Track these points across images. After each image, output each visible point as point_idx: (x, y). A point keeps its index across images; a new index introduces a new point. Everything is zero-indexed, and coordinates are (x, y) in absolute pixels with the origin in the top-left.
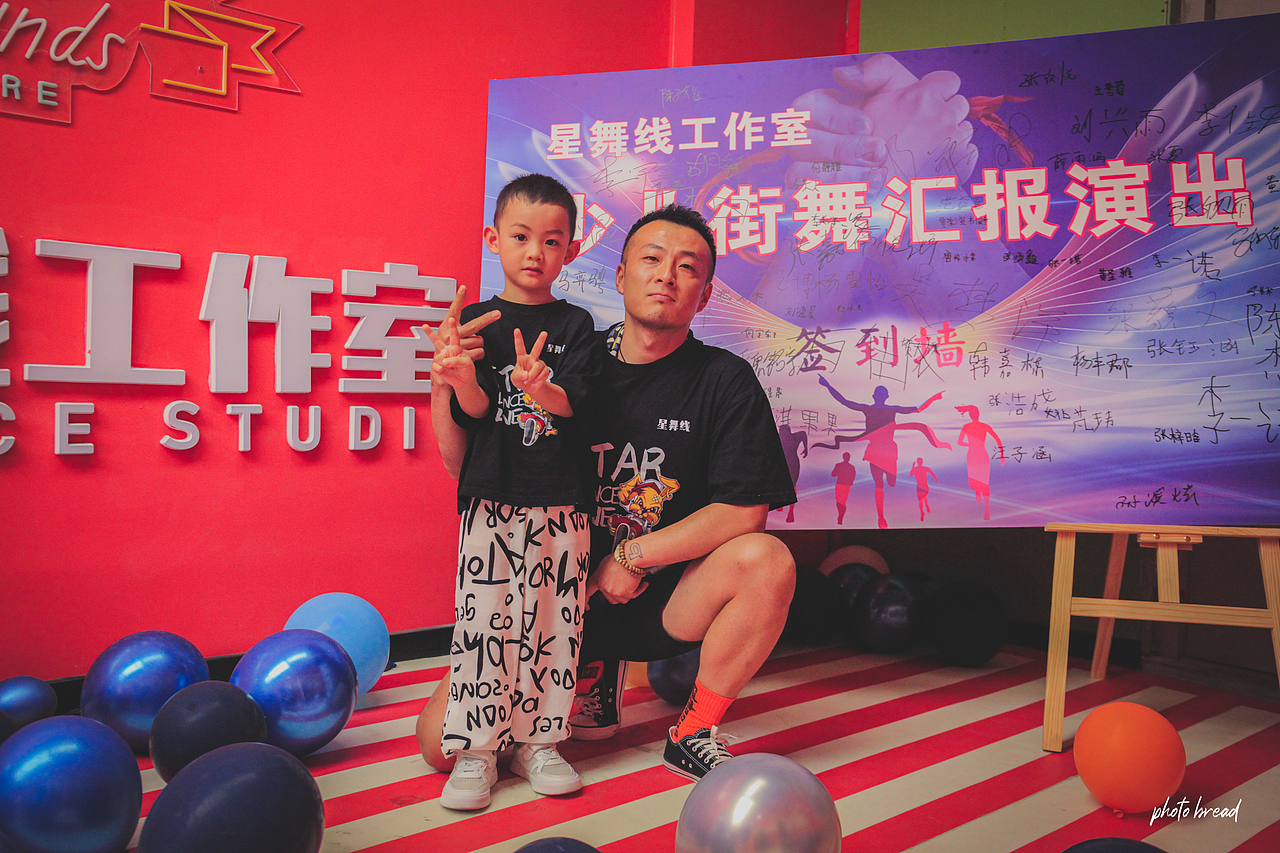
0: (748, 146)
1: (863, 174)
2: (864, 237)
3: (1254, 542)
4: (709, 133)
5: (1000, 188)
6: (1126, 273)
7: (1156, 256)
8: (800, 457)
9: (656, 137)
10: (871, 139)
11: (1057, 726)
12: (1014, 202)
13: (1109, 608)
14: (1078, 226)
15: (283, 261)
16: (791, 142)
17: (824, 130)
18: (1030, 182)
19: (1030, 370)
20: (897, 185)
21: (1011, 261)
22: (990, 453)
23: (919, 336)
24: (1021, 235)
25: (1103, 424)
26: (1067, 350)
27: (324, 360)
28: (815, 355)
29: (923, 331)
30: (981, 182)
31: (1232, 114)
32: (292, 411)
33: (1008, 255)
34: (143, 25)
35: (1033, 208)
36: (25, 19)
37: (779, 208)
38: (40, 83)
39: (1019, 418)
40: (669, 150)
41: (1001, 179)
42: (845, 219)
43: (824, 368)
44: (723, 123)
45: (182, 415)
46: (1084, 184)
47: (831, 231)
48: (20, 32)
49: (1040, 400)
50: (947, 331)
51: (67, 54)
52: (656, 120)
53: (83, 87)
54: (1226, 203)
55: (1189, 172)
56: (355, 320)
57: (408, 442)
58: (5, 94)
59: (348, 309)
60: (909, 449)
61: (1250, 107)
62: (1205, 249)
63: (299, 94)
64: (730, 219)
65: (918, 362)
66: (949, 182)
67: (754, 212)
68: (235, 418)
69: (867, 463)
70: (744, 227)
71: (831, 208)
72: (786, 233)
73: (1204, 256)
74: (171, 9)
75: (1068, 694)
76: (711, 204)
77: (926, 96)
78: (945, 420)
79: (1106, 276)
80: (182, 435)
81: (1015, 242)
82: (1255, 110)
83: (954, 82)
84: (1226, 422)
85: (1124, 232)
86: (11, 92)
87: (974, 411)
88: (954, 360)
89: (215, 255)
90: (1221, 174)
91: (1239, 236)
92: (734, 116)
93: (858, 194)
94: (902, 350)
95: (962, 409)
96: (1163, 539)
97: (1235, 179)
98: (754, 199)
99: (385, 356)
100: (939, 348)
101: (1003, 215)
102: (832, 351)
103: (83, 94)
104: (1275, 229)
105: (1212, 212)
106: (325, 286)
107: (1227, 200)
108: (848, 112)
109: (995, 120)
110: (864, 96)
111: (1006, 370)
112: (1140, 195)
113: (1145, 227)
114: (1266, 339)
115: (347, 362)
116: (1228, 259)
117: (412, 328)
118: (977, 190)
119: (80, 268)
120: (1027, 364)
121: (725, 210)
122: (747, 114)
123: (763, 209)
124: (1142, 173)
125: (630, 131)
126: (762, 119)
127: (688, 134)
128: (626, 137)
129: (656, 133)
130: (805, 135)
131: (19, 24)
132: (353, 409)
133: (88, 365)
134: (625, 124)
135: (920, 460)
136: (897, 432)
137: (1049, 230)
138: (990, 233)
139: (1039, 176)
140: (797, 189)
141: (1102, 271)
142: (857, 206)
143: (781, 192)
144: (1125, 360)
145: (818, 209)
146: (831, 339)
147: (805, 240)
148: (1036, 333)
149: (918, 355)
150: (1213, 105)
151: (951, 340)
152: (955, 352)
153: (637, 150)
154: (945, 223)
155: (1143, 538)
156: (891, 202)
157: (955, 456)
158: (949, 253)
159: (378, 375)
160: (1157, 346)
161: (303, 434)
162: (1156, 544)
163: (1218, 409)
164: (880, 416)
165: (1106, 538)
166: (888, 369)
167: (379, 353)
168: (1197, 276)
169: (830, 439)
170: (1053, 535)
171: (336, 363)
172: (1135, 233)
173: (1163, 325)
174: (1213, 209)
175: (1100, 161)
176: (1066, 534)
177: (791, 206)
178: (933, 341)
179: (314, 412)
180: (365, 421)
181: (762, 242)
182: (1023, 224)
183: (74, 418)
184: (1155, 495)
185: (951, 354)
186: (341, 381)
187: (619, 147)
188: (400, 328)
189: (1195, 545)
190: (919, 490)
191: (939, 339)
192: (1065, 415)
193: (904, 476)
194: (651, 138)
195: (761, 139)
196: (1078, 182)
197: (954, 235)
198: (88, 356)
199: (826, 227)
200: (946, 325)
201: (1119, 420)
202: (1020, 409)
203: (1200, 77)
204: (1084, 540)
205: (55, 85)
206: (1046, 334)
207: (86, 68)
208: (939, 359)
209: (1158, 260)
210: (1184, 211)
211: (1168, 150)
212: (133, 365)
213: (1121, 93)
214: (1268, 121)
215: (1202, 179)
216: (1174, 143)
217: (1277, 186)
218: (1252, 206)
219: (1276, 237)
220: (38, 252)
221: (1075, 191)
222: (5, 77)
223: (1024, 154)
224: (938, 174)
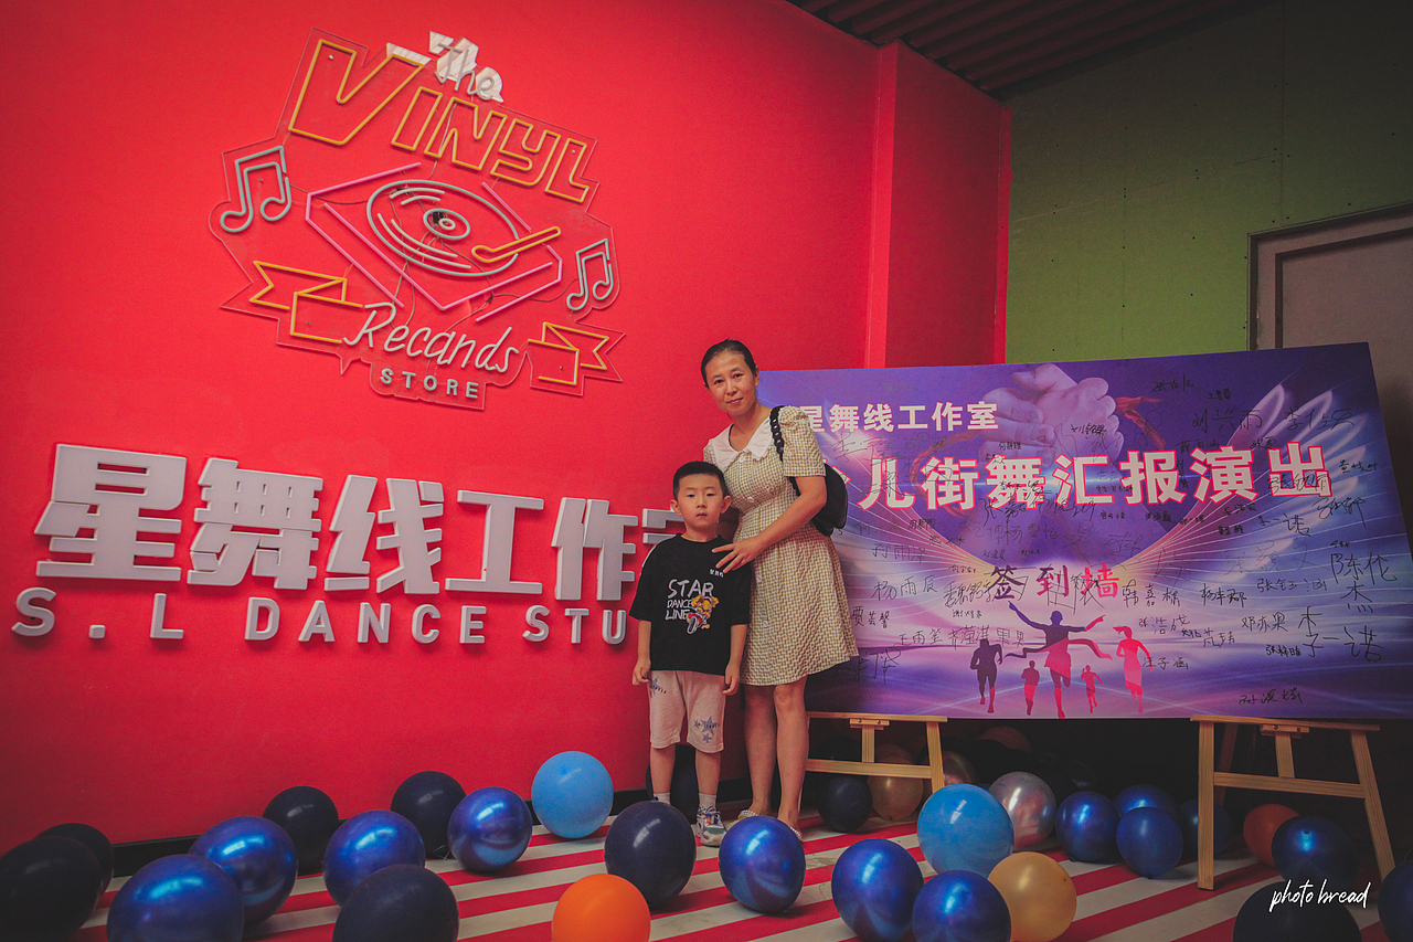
0: (950, 429)
1: (1038, 452)
2: (1040, 499)
3: (1347, 734)
4: (920, 417)
5: (1141, 465)
6: (1238, 529)
7: (1260, 517)
8: (997, 664)
9: (881, 419)
10: (1043, 426)
11: (1211, 867)
12: (1151, 475)
14: (1201, 494)
15: (606, 503)
16: (983, 427)
17: (1006, 417)
18: (1164, 461)
19: (1169, 601)
20: (1063, 461)
21: (1151, 519)
22: (1142, 663)
23: (1084, 574)
24: (1159, 500)
25: (1227, 641)
26: (1198, 586)
27: (630, 576)
28: (1006, 587)
29: (1086, 569)
31: (1311, 415)
32: (607, 614)
34: (529, 340)
35: (1166, 480)
36: (464, 341)
37: (975, 475)
38: (469, 383)
39: (1163, 636)
40: (890, 429)
41: (1141, 459)
42: (1025, 485)
43: (1013, 597)
44: (931, 410)
45: (539, 616)
46: (1204, 463)
47: (1015, 493)
48: (460, 350)
49: (1178, 623)
50: (1105, 571)
51: (485, 363)
52: (880, 406)
53: (492, 384)
54: (1311, 479)
55: (1282, 456)
58: (448, 393)
59: (646, 538)
60: (1079, 658)
61: (1324, 410)
62: (1297, 513)
63: (622, 383)
64: (938, 482)
65: (1083, 593)
66: (1103, 460)
67: (956, 477)
68: (571, 619)
69: (1048, 669)
70: (949, 488)
71: (1015, 476)
72: (981, 495)
73: (1296, 518)
74: (547, 328)
76: (923, 470)
77: (1083, 397)
78: (1105, 636)
79: (1224, 531)
80: (537, 631)
81: (1154, 505)
82: (1328, 411)
83: (1104, 387)
84: (1320, 641)
85: (1235, 500)
86: (452, 390)
87: (1127, 631)
88: (1112, 592)
89: (564, 499)
90: (1306, 458)
91: (1322, 503)
92: (939, 405)
93: (1034, 467)
94: (1071, 585)
95: (1118, 629)
96: (1280, 729)
97: (1316, 463)
98: (956, 468)
100: (1099, 583)
101: (1144, 484)
102: (1019, 584)
104: (1349, 499)
105: (1300, 486)
106: (632, 521)
107: (1311, 477)
108: (1026, 405)
109: (1135, 415)
110: (1037, 395)
111: (1151, 600)
112: (1246, 472)
113: (1251, 496)
114: (1346, 579)
116: (1315, 520)
118: (1124, 466)
119: (483, 509)
120: (1166, 596)
121: (934, 475)
122: (949, 404)
123: (963, 475)
124: (1247, 456)
125: (860, 413)
126: (961, 409)
127: (905, 418)
128: (858, 418)
129: (880, 416)
130: (993, 422)
131: (460, 345)
133: (483, 579)
134: (856, 408)
135: (1088, 667)
136: (1069, 646)
137: (1179, 497)
138: (1135, 498)
139: (1170, 457)
140: (988, 460)
141: (1220, 528)
142: (1034, 476)
143: (977, 463)
144: (1241, 594)
145: (1005, 477)
146: (1017, 575)
147: (995, 500)
148: (1173, 573)
149: (1084, 588)
150: (1297, 409)
151: (1108, 577)
152: (1111, 586)
153: (866, 428)
154: (1100, 490)
155: (1265, 728)
156: (1059, 473)
157: (1115, 664)
158: (1105, 512)
161: (614, 631)
162: (1274, 732)
163: (1314, 631)
164: (1057, 634)
166: (1061, 598)
168: (1293, 532)
169: (1019, 650)
170: (1197, 724)
172: (1245, 500)
173: (1268, 568)
174: (1301, 484)
175: (1215, 447)
176: (1207, 723)
177: (985, 474)
178: (1095, 577)
179: (621, 615)
181: (963, 501)
182: (1159, 492)
183: (474, 617)
184: (1268, 694)
185: (1109, 587)
187: (852, 425)
189: (1303, 735)
190: (1088, 689)
191: (1099, 576)
192: (1197, 634)
193: (1076, 679)
194: (877, 419)
195: (960, 423)
196: (1199, 462)
197: (1108, 499)
198: (484, 573)
199: (1012, 490)
201: (1238, 638)
202: (1162, 629)
203: (1286, 387)
204: (1220, 728)
205: (477, 384)
206: (1179, 574)
207: (496, 371)
208: (1099, 591)
209: (1262, 521)
210: (1279, 485)
211: (1265, 440)
212: (511, 580)
213: (1228, 398)
214: (1338, 421)
215: (1292, 462)
216: (1269, 435)
217: (1349, 467)
218: (1330, 482)
219: (1350, 505)
220: (459, 500)
221: (1198, 468)
222: (449, 381)
223: (1158, 440)
224: (1093, 453)
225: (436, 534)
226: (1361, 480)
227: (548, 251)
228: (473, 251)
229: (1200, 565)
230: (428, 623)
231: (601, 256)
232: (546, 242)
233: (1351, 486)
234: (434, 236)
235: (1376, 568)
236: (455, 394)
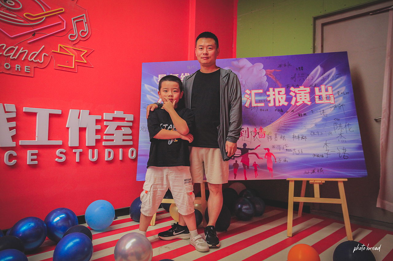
3: (337, 182)
5: (274, 93)
6: (305, 114)
7: (312, 110)
10: (241, 80)
11: (291, 229)
12: (277, 96)
13: (302, 200)
14: (293, 103)
15: (88, 111)
18: (281, 91)
19: (282, 139)
20: (248, 92)
21: (277, 111)
22: (273, 160)
23: (254, 130)
24: (279, 105)
25: (300, 153)
26: (291, 134)
27: (99, 137)
29: (255, 129)
30: (269, 91)
31: (329, 76)
32: (90, 151)
33: (276, 110)
34: (53, 51)
35: (282, 98)
36: (22, 50)
38: (26, 67)
39: (280, 151)
41: (274, 91)
45: (61, 153)
46: (294, 92)
48: (21, 53)
49: (285, 147)
50: (261, 129)
51: (33, 59)
53: (37, 67)
54: (328, 98)
55: (319, 90)
56: (107, 126)
57: (121, 158)
58: (16, 70)
59: (105, 123)
60: (252, 159)
61: (333, 74)
62: (324, 109)
63: (93, 67)
65: (254, 137)
66: (261, 91)
68: (75, 153)
69: (242, 163)
73: (323, 111)
74: (60, 46)
75: (293, 220)
77: (255, 70)
78: (261, 152)
79: (300, 115)
80: (61, 158)
81: (278, 106)
82: (334, 75)
83: (262, 66)
84: (330, 152)
85: (304, 105)
86: (18, 69)
87: (268, 150)
88: (263, 136)
89: (70, 110)
90: (327, 90)
91: (332, 106)
94: (250, 134)
95: (265, 149)
96: (315, 182)
97: (330, 92)
99: (115, 135)
100: (259, 133)
101: (274, 99)
103: (36, 69)
104: (340, 104)
106: (99, 117)
107: (328, 97)
109: (272, 76)
110: (239, 69)
111: (276, 139)
112: (308, 95)
113: (309, 103)
114: (338, 131)
115: (105, 137)
116: (329, 111)
117: (122, 128)
118: (268, 93)
119: (35, 114)
120: (281, 137)
124: (308, 90)
131: (20, 51)
132: (106, 149)
133: (36, 140)
135: (255, 162)
136: (249, 155)
137: (286, 104)
138: (271, 104)
139: (283, 90)
141: (299, 114)
144: (305, 137)
148: (283, 130)
149: (254, 135)
150: (325, 74)
151: (262, 131)
152: (263, 134)
154: (260, 101)
155: (310, 182)
156: (246, 96)
157: (264, 161)
158: (261, 109)
159: (113, 140)
160: (313, 133)
161: (93, 157)
162: (314, 183)
163: (328, 149)
164: (245, 151)
165: (301, 181)
166: (246, 139)
167: (113, 135)
168: (322, 116)
170: (289, 181)
171: (102, 137)
172: (307, 105)
173: (314, 128)
174: (325, 99)
175: (298, 86)
176: (292, 181)
178: (258, 131)
179: (96, 151)
180: (109, 153)
182: (279, 102)
183: (32, 154)
184: (313, 171)
185: (262, 135)
186: (103, 142)
188: (119, 128)
189: (323, 183)
190: (255, 170)
191: (259, 131)
192: (291, 150)
193: (251, 166)
197: (262, 105)
198: (36, 138)
200: (261, 128)
201: (304, 152)
202: (280, 149)
203: (321, 66)
204: (296, 182)
205: (29, 67)
206: (286, 130)
207: (38, 62)
208: (259, 136)
209: (312, 112)
210: (318, 99)
211: (314, 84)
212: (48, 140)
213: (302, 70)
214: (337, 78)
215: (322, 92)
216: (315, 83)
217: (340, 94)
218: (334, 99)
219: (341, 106)
220: (24, 111)
221: (292, 94)
222: (16, 65)
223: (279, 84)
224: (258, 89)
225: (13, 124)
226: (344, 98)
227: (59, 17)
228: (24, 15)
229: (292, 127)
230: (11, 157)
231: (83, 21)
232: (59, 14)
233: (341, 100)
234: (5, 7)
235: (347, 127)
236: (19, 70)
